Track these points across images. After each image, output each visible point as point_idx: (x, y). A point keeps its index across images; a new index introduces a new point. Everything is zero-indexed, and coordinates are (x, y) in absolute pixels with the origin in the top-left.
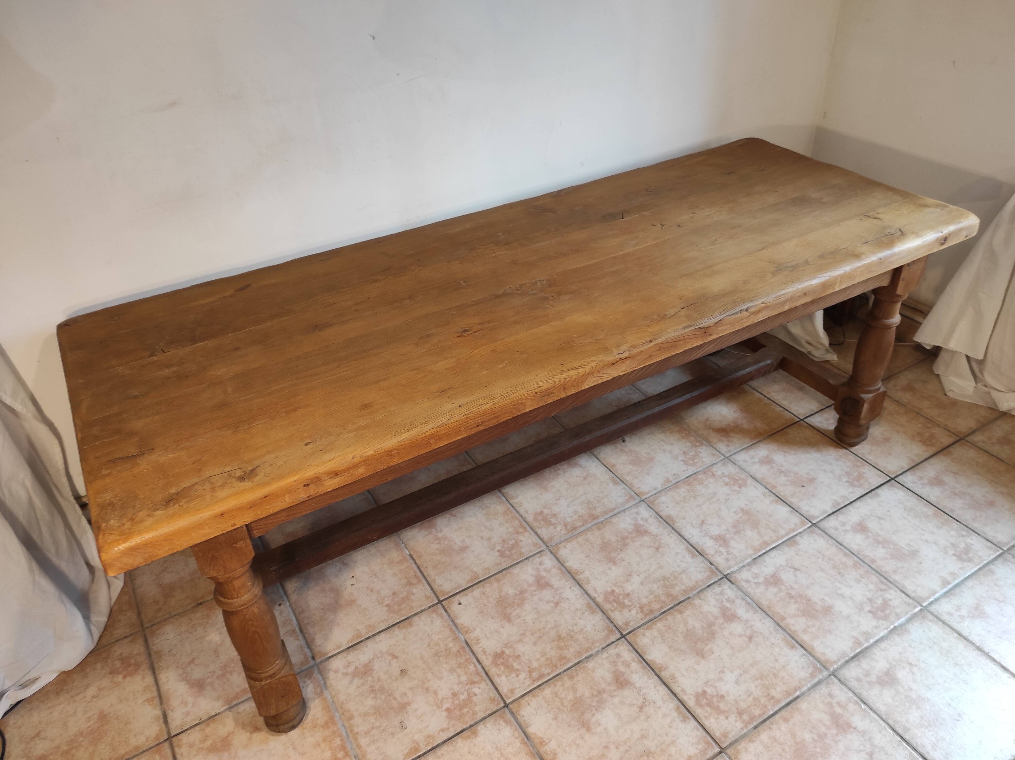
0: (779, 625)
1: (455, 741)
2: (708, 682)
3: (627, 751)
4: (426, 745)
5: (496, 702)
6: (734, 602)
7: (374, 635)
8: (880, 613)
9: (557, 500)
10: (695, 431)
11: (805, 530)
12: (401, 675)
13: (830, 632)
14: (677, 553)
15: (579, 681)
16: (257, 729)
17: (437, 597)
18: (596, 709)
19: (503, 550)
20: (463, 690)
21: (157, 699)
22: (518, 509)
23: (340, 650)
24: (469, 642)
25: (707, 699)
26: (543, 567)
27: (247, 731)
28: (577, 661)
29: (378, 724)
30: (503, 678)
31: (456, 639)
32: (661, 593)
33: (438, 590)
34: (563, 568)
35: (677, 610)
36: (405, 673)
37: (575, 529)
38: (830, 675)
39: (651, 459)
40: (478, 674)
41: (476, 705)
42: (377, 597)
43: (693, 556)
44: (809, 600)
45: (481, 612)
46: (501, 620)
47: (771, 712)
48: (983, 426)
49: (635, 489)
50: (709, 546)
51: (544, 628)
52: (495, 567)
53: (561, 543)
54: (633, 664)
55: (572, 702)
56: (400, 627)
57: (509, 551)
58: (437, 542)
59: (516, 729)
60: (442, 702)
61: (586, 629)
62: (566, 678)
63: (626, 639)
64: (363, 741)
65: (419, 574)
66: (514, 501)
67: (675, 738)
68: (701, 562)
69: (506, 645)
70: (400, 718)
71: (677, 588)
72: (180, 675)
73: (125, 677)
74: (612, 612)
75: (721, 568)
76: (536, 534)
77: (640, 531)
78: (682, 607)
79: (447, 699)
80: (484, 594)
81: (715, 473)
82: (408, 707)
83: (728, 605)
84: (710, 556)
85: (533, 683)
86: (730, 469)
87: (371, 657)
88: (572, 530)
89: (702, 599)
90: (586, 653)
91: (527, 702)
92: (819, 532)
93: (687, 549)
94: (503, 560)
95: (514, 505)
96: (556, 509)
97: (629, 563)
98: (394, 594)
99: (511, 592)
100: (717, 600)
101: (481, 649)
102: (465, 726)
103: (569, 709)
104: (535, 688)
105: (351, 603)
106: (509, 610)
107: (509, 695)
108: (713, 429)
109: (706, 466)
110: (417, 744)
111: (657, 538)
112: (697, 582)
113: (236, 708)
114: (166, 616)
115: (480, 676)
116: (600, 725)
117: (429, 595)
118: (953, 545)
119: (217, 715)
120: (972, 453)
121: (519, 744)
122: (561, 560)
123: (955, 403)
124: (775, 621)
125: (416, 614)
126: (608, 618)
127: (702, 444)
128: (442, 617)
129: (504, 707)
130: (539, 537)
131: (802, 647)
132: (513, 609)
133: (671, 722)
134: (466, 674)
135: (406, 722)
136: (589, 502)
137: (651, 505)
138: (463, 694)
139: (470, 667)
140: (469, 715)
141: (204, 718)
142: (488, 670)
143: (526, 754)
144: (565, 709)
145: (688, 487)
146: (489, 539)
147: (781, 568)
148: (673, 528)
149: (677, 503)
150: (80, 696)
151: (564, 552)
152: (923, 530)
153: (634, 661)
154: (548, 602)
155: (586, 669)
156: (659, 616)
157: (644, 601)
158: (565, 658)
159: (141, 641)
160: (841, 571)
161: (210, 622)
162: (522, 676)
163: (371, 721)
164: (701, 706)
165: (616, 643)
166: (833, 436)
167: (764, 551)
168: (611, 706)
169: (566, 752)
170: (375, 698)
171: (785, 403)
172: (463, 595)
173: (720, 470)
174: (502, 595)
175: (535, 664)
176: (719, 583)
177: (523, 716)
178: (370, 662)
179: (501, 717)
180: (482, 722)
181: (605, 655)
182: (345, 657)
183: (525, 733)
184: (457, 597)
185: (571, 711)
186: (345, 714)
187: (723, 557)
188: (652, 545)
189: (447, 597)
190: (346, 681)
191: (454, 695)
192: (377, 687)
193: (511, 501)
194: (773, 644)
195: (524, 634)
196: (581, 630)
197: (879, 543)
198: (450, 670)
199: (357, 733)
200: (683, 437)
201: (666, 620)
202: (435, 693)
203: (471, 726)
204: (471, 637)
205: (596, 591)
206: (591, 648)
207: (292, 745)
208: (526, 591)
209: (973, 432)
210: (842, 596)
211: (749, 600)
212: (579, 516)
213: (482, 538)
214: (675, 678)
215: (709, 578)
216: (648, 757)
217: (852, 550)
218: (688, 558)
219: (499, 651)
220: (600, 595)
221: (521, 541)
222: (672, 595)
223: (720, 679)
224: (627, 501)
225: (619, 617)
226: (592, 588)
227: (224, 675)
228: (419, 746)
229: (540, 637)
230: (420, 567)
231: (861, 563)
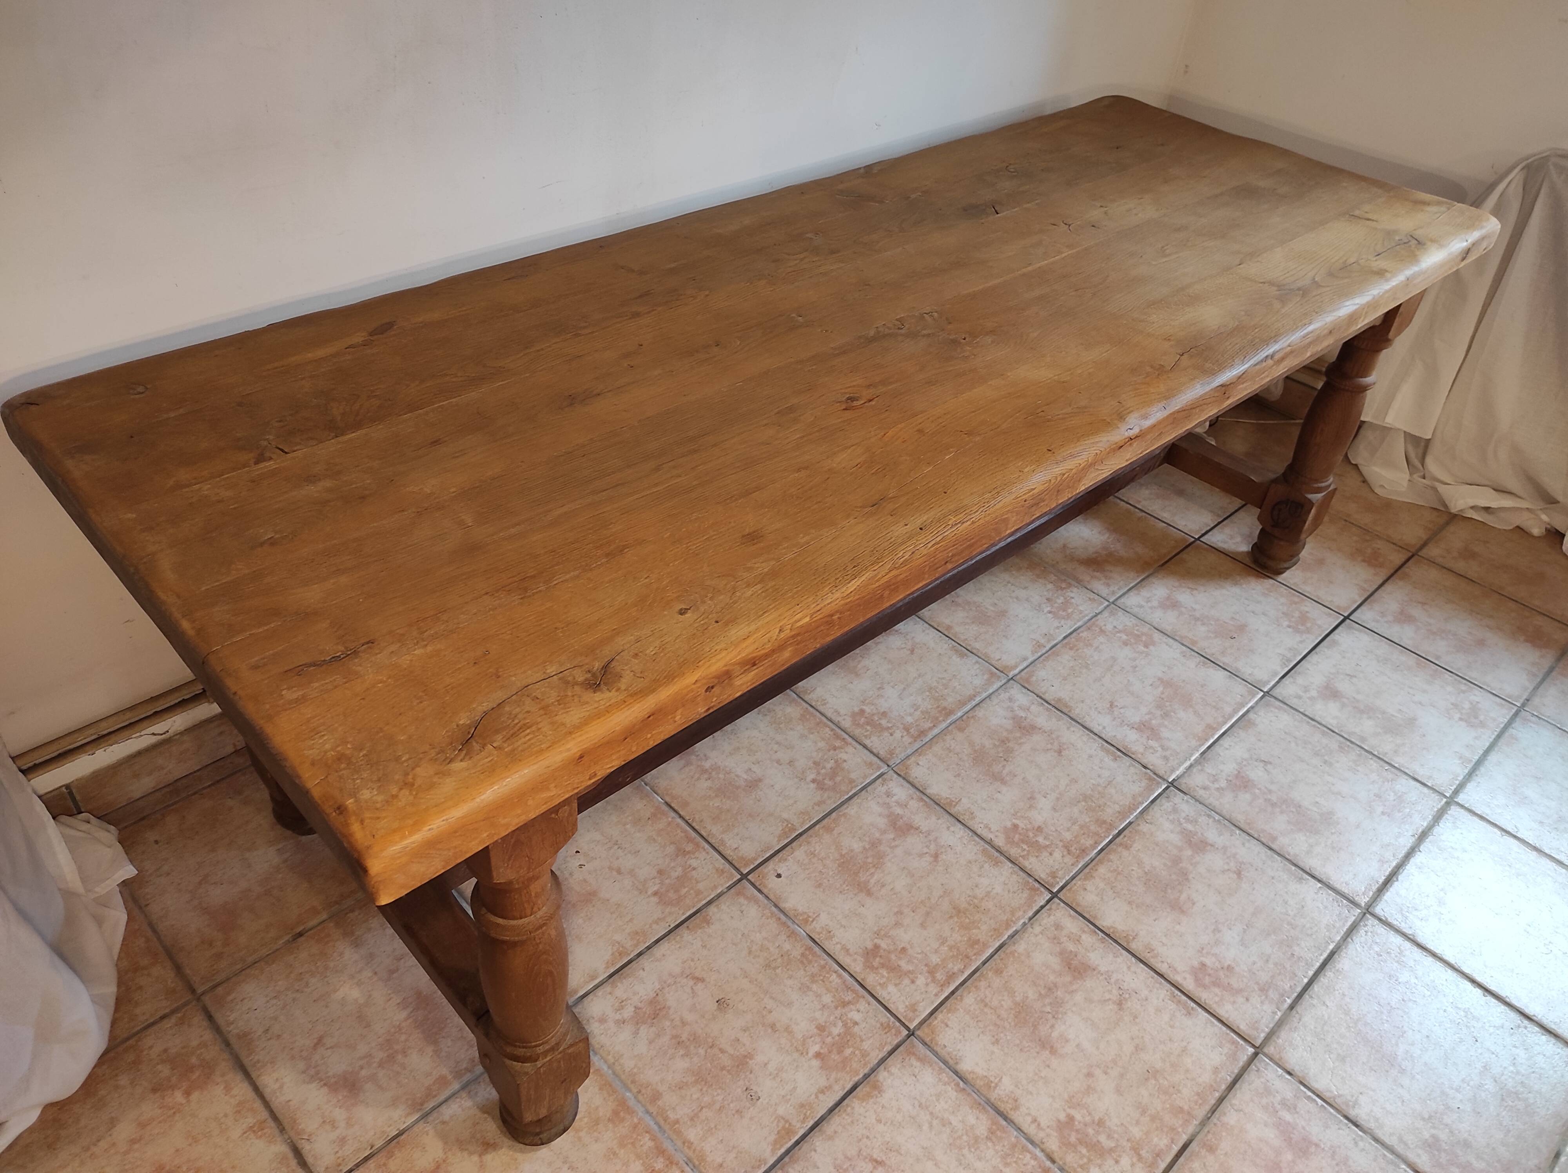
0: (1271, 849)
1: (847, 1106)
2: (1203, 949)
3: (1122, 1076)
4: (803, 1122)
5: (893, 1031)
6: (1196, 822)
7: (649, 948)
9: (879, 689)
10: (1053, 566)
11: (1257, 703)
12: (719, 1009)
13: (1342, 850)
14: (1091, 756)
15: (1011, 975)
16: (488, 1146)
17: (737, 870)
18: (1054, 1017)
19: (820, 778)
20: (832, 1018)
21: (271, 1123)
22: (821, 708)
23: (596, 982)
24: (816, 938)
25: (1209, 975)
26: (893, 799)
27: (471, 1154)
28: (997, 944)
29: (707, 1099)
30: (891, 988)
31: (792, 935)
32: (1087, 820)
33: (735, 857)
34: (925, 798)
35: (1121, 844)
36: (725, 1006)
37: (923, 733)
38: (1365, 914)
39: (1003, 613)
40: (848, 988)
41: (862, 1041)
42: (633, 882)
43: (1116, 758)
44: (1300, 806)
45: (820, 885)
46: (855, 895)
47: (1306, 980)
48: (1434, 535)
49: (993, 662)
50: (1132, 739)
51: (929, 898)
52: (816, 808)
53: (908, 757)
54: (1084, 937)
55: (1013, 1012)
56: (690, 927)
57: (830, 780)
58: (706, 776)
59: (941, 1068)
60: (804, 1043)
61: (995, 891)
62: (990, 974)
63: (1060, 899)
64: (692, 1134)
65: (693, 834)
66: (810, 697)
67: (1185, 1044)
68: (1130, 766)
69: (877, 933)
70: (741, 1083)
71: (1109, 811)
72: (304, 1072)
73: (187, 1093)
74: (1024, 859)
75: (1161, 772)
76: (865, 747)
77: (1025, 728)
78: (1126, 838)
79: (811, 1037)
80: (813, 854)
81: (1103, 628)
82: (750, 1062)
83: (1190, 827)
84: (1140, 756)
85: (942, 990)
86: (1122, 620)
87: (657, 986)
88: (919, 736)
89: (1151, 823)
90: (1007, 929)
91: (943, 1022)
92: (1278, 703)
93: (1102, 748)
94: (826, 795)
95: (813, 704)
96: (884, 705)
97: (1024, 778)
98: (660, 872)
99: (857, 846)
100: (1172, 822)
101: (839, 946)
102: (856, 1079)
103: (1013, 1024)
104: (947, 998)
105: (590, 897)
106: (863, 877)
107: (911, 1014)
108: (1078, 561)
109: (1087, 618)
110: (787, 1121)
111: (1054, 736)
112: (1134, 799)
113: (435, 1114)
114: (239, 967)
115: (853, 991)
116: (1067, 1041)
117: (721, 867)
118: (1455, 705)
119: (401, 1133)
120: (1434, 574)
121: (954, 1093)
122: (918, 785)
123: (1388, 504)
124: (1263, 844)
125: (710, 903)
126: (1022, 869)
127: (1070, 585)
128: (757, 902)
129: (908, 1036)
130: (872, 752)
132: (868, 874)
133: (1171, 1019)
134: (828, 990)
135: (755, 1088)
136: (930, 689)
137: (1026, 685)
138: (835, 1025)
139: (831, 979)
140: (856, 1059)
141: (379, 1144)
142: (863, 980)
143: (971, 1108)
144: (1006, 1024)
145: (1072, 653)
146: (791, 763)
147: (1245, 763)
148: (1072, 718)
149: (1065, 679)
150: (103, 1144)
151: (918, 772)
152: (1411, 688)
153: (1084, 931)
154: (921, 855)
155: (1016, 954)
156: (1096, 857)
157: (1068, 836)
158: (977, 942)
159: (198, 1020)
160: (1326, 758)
161: (331, 965)
162: (921, 980)
163: (695, 1097)
164: (1205, 987)
165: (1047, 907)
166: (1247, 561)
167: (1212, 740)
168: (1074, 1009)
169: (1031, 1093)
170: (686, 1055)
171: (1166, 516)
172: (780, 861)
173: (1109, 622)
174: (844, 852)
175: (935, 959)
176: (1165, 795)
177: (945, 1046)
178: (657, 995)
179: (911, 1053)
180: (882, 1067)
181: (1037, 929)
182: (610, 993)
183: (956, 1073)
184: (771, 865)
185: (1016, 1025)
186: (643, 1091)
187: (1158, 754)
188: (1049, 746)
189: (752, 866)
190: (625, 1034)
191: (821, 1028)
192: (684, 1037)
193: (806, 698)
194: (1273, 878)
195: (900, 913)
196: (988, 894)
197: (1362, 712)
198: (800, 988)
199: (677, 1122)
200: (1038, 576)
201: (1110, 860)
202: (788, 1030)
203: (866, 1076)
204: (816, 928)
205: (990, 829)
206: (1012, 921)
207: (565, 1162)
208: (880, 841)
209: (1424, 545)
210: (1339, 793)
211: (1217, 817)
212: (922, 712)
213: (778, 762)
214: (1153, 950)
215: (1150, 788)
216: (1156, 1079)
217: (1330, 727)
218: (1108, 761)
219: (869, 945)
220: (997, 833)
221: (845, 761)
222: (1104, 822)
223: (1217, 942)
224: (989, 683)
225: (1040, 866)
226: (982, 826)
227: (391, 1058)
228: (790, 1124)
229: (928, 914)
230: (690, 821)
231: (1348, 743)
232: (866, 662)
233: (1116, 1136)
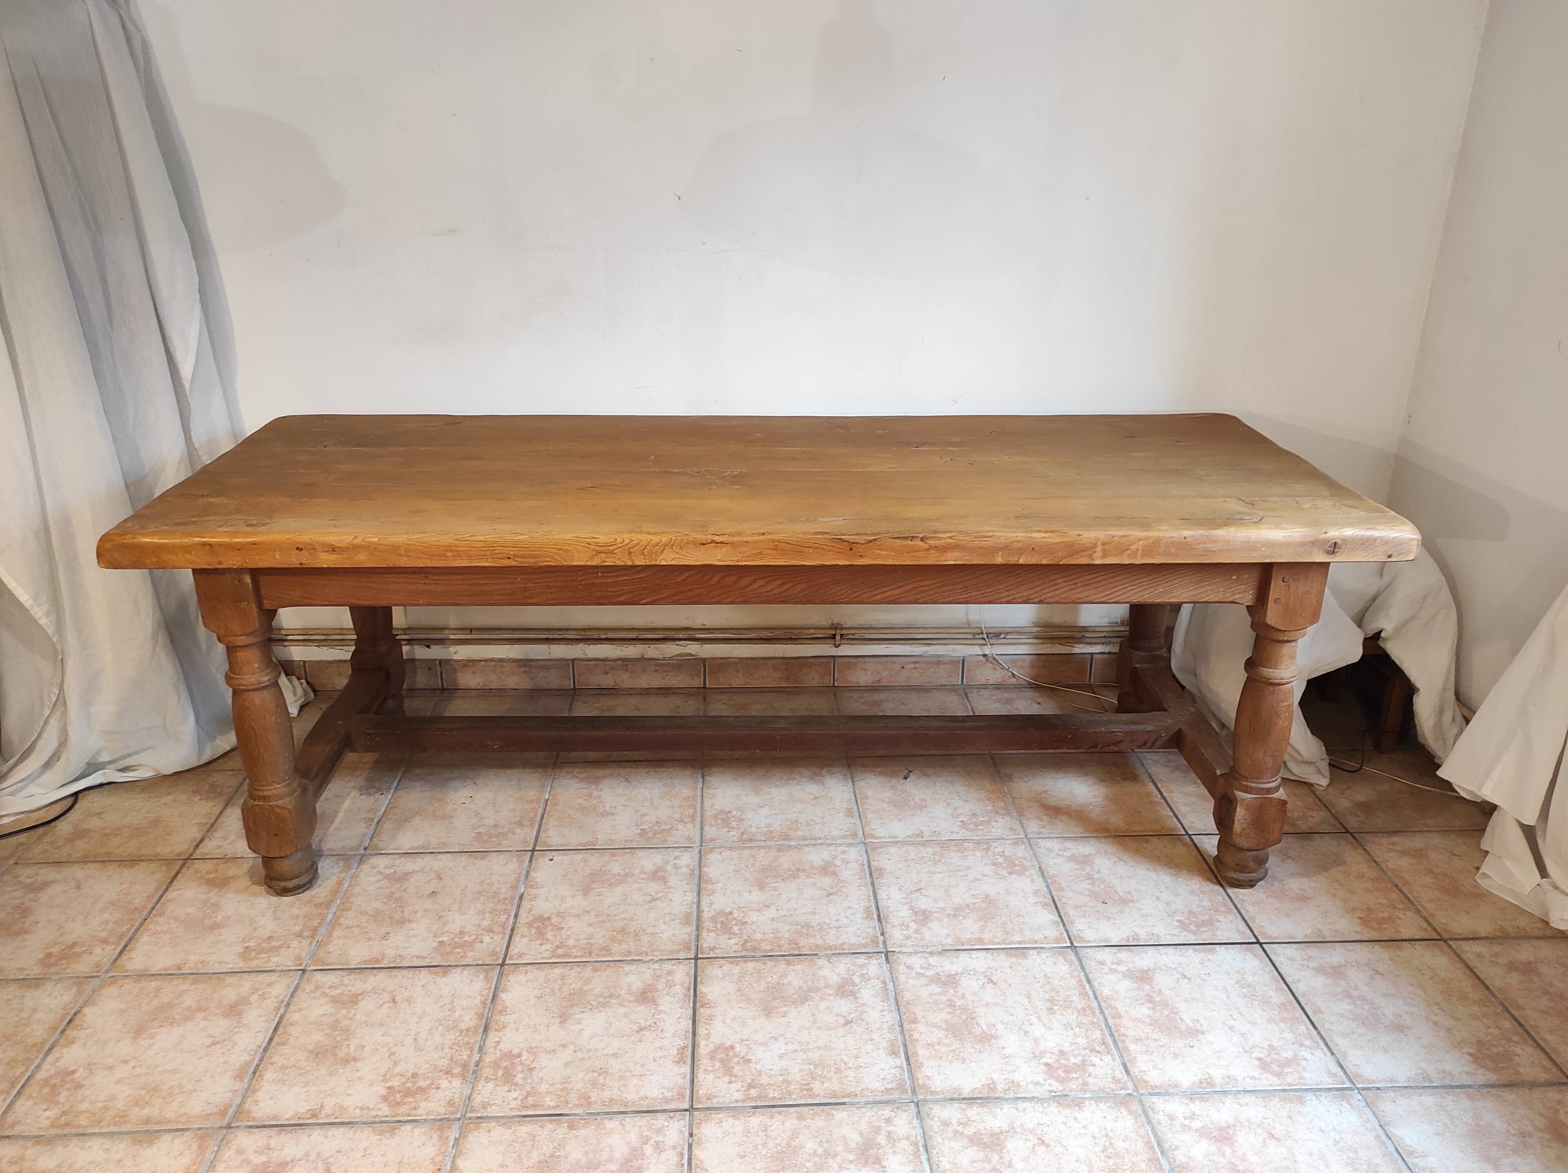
0: (901, 1025)
1: (420, 971)
2: (747, 1040)
3: (582, 1059)
4: (390, 963)
5: (495, 957)
6: (868, 980)
7: (439, 853)
8: (1060, 1072)
9: (760, 806)
10: (1013, 798)
11: (1053, 948)
12: (429, 895)
13: (964, 1061)
14: (849, 908)
15: (600, 976)
17: (535, 845)
18: (591, 1009)
19: (648, 830)
20: (474, 932)
21: (209, 825)
22: (706, 799)
23: (396, 852)
24: (525, 895)
25: (727, 1055)
26: (676, 862)
27: (250, 880)
28: (618, 958)
29: (365, 925)
30: (525, 940)
31: (515, 887)
32: (787, 936)
33: (542, 840)
34: (697, 871)
35: (787, 960)
36: (434, 895)
37: (751, 840)
38: (912, 1102)
39: (921, 807)
40: (503, 926)
41: (473, 951)
42: (476, 823)
43: (869, 917)
44: (973, 1018)
45: (565, 876)
46: (577, 890)
47: (791, 1103)
48: (1501, 937)
49: (867, 829)
50: (899, 915)
51: (615, 916)
52: (623, 842)
53: (720, 847)
54: (678, 985)
55: (572, 991)
56: (472, 856)
57: (653, 834)
58: (587, 798)
59: (490, 987)
60: (443, 933)
61: (661, 935)
62: (590, 968)
63: (696, 962)
64: (337, 933)
65: (538, 819)
67: (648, 1073)
68: (871, 927)
69: (559, 913)
70: (389, 929)
71: (811, 940)
73: (201, 799)
74: (708, 931)
75: (890, 942)
76: (702, 829)
77: (827, 871)
78: (796, 960)
79: (450, 933)
80: (585, 861)
81: (992, 848)
82: (407, 924)
83: (857, 980)
84: (890, 926)
85: (551, 958)
86: (1021, 851)
87: (418, 869)
88: (746, 840)
89: (830, 962)
90: (636, 955)
91: (527, 970)
92: (1072, 957)
93: (868, 908)
94: (638, 839)
95: (705, 795)
96: (749, 815)
97: (779, 894)
98: (495, 826)
99: (616, 870)
100: (848, 970)
101: (530, 907)
102: (442, 964)
103: (562, 996)
104: (547, 963)
105: (447, 817)
106: (595, 885)
107: (516, 957)
108: (1042, 803)
109: (988, 837)
110: (383, 957)
111: (841, 885)
112: (841, 944)
115: (504, 929)
116: (579, 1023)
117: (529, 840)
118: (1271, 1048)
120: (1439, 961)
121: (478, 1001)
122: (703, 863)
124: (900, 1020)
125: (497, 851)
126: (697, 935)
127: (1008, 814)
128: (521, 864)
129: (498, 965)
130: (702, 834)
131: (908, 1059)
132: (601, 885)
133: (661, 1058)
134: (492, 920)
135: (392, 935)
136: (795, 822)
137: (869, 851)
138: (470, 936)
139: (501, 917)
140: (456, 956)
142: (517, 927)
143: (476, 1013)
144: (558, 994)
145: (938, 850)
146: (643, 815)
147: (971, 972)
148: (873, 882)
149: (906, 860)
151: (714, 857)
152: (1240, 1013)
153: (683, 985)
154: (646, 894)
155: (621, 969)
156: (757, 957)
157: (757, 936)
158: (608, 950)
160: (1056, 1008)
162: (546, 947)
163: (362, 920)
164: (713, 1058)
165: (681, 961)
167: (968, 947)
168: (610, 1013)
169: (518, 1030)
170: (385, 903)
171: (1184, 810)
172: (562, 854)
173: (1002, 847)
174: (604, 869)
175: (570, 943)
176: (870, 955)
177: (509, 982)
178: (412, 872)
179: (486, 972)
180: (463, 968)
181: (655, 966)
182: (395, 859)
183: (495, 995)
184: (555, 853)
185: (563, 998)
186: (346, 904)
187: (905, 932)
188: (828, 888)
189: (545, 849)
190: (374, 878)
191: (461, 933)
192: (396, 895)
194: (872, 1040)
195: (588, 912)
196: (654, 934)
197: (1151, 1001)
198: (479, 911)
199: (340, 924)
200: (989, 799)
201: (764, 964)
202: (445, 923)
203: (448, 966)
204: (532, 892)
205: (711, 905)
206: (647, 954)
207: (275, 907)
208: (633, 875)
209: (1473, 939)
210: (1026, 1033)
211: (890, 987)
212: (768, 831)
213: (637, 811)
214: (712, 1020)
215: (865, 946)
216: (599, 1075)
217: (1098, 993)
218: (859, 916)
219: (546, 915)
220: (712, 911)
221: (678, 830)
222: (796, 944)
223: (764, 1044)
224: (844, 837)
225: (710, 940)
226: (710, 902)
228: (383, 959)
229: (602, 921)
230: (546, 813)
231: (1097, 1011)
232: (775, 791)
233: (529, 1080)
